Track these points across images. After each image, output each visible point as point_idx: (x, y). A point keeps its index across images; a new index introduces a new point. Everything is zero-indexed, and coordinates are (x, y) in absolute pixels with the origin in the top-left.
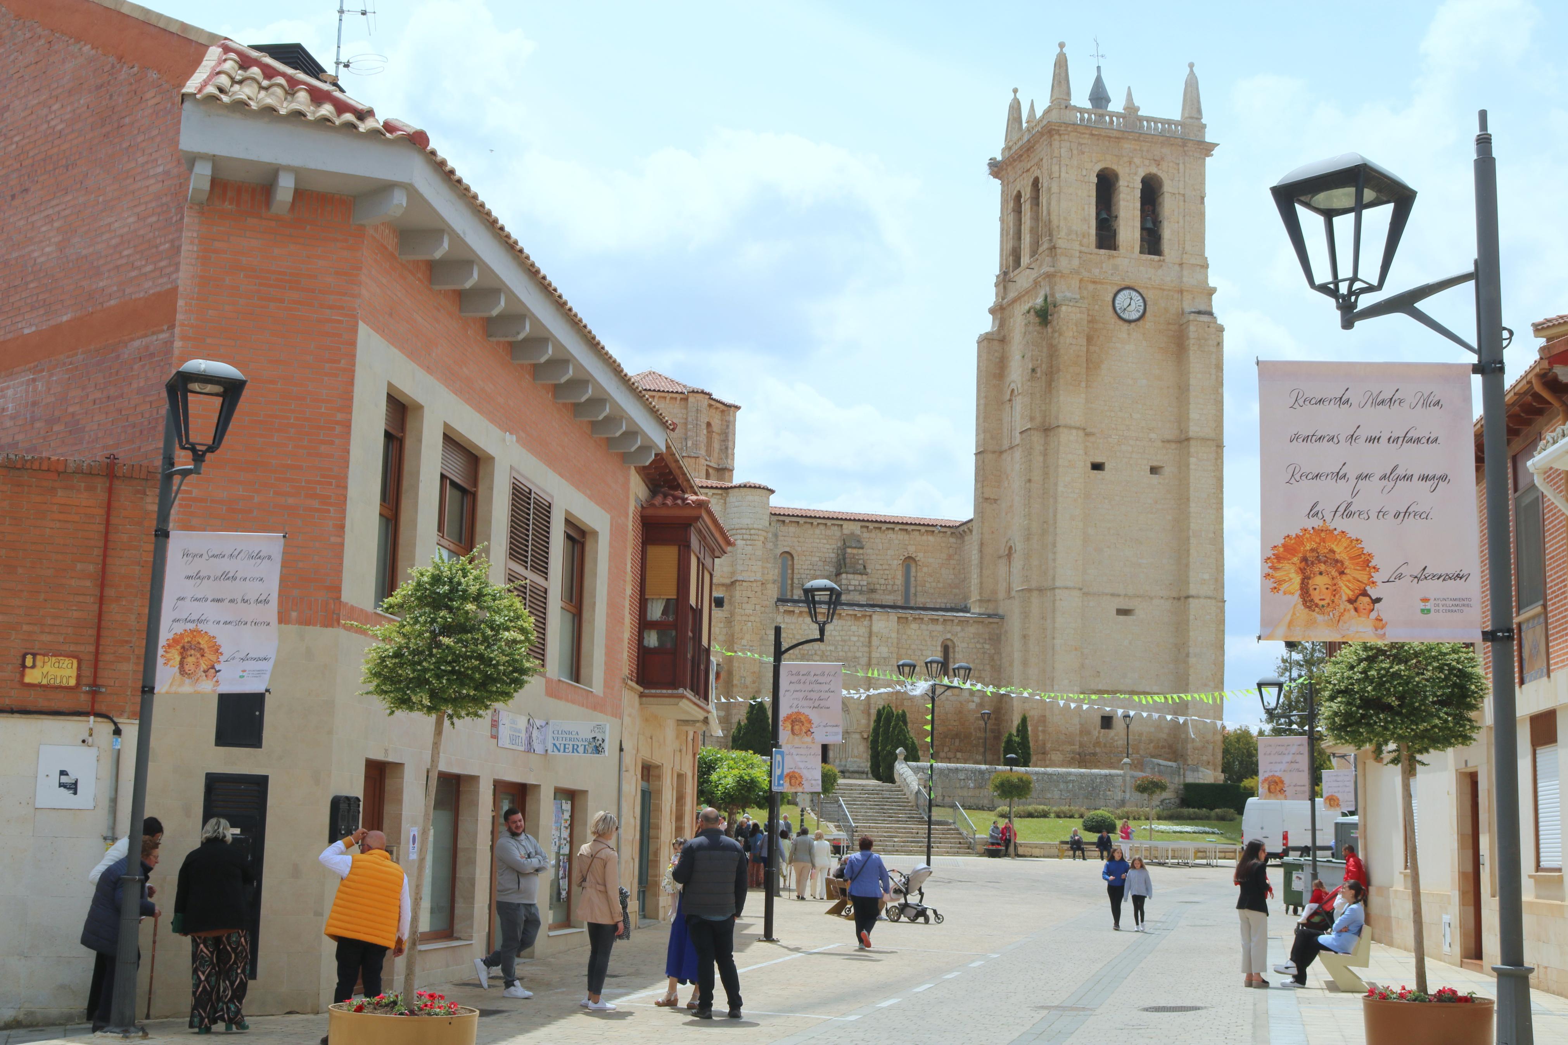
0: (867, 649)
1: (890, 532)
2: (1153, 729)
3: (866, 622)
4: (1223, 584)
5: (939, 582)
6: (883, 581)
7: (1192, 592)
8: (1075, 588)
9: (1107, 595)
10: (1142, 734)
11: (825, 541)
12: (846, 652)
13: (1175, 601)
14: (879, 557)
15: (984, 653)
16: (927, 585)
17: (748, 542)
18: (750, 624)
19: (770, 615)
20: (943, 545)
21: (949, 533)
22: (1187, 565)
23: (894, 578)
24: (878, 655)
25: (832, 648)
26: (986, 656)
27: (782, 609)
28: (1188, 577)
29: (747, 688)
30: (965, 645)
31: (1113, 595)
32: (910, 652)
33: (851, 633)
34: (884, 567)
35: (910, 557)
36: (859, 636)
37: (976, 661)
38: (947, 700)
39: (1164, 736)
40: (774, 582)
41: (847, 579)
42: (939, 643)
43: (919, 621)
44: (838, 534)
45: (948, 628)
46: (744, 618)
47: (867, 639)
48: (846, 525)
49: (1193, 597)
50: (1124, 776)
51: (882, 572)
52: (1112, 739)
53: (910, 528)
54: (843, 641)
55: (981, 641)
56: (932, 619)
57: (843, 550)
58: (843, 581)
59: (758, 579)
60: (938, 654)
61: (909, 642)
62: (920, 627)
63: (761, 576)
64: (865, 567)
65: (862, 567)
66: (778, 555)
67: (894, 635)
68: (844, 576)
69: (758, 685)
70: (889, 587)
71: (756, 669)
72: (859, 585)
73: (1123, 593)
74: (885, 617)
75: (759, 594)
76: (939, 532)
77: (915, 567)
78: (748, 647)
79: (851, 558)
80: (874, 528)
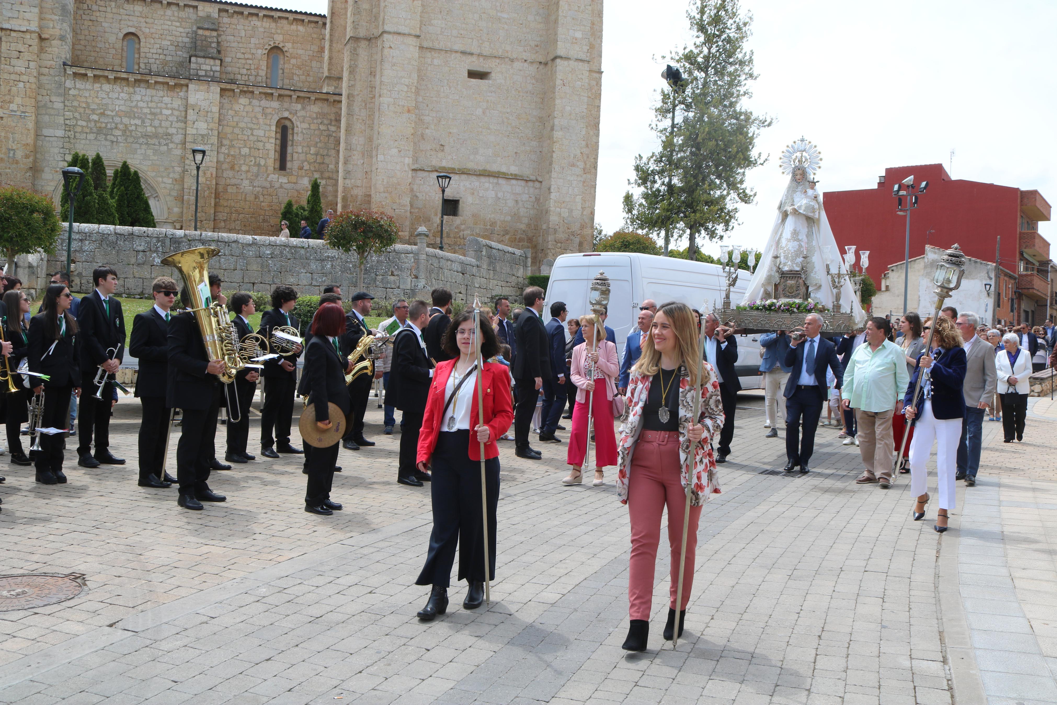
0: (182, 125)
1: (254, 18)
2: (508, 218)
3: (182, 94)
4: (601, 52)
5: (308, 75)
6: (244, 71)
7: (561, 51)
8: (410, 35)
9: (456, 52)
10: (495, 223)
11: (178, 24)
12: (155, 127)
13: (541, 67)
14: (241, 45)
15: (329, 136)
16: (296, 78)
18: (21, 85)
19: (56, 78)
20: (315, 36)
21: (320, 23)
22: (556, 21)
23: (257, 68)
24: (194, 132)
25: (138, 122)
26: (332, 139)
27: (70, 71)
28: (556, 34)
29: (17, 163)
30: (306, 126)
31: (463, 53)
32: (237, 131)
33: (164, 106)
34: (247, 56)
35: (276, 48)
36: (173, 109)
37: (319, 145)
38: (281, 187)
39: (523, 227)
41: (196, 63)
42: (275, 122)
43: (250, 95)
44: (193, 17)
45: (286, 105)
46: (13, 77)
47: (183, 113)
48: (200, 6)
49: (561, 57)
50: (416, 254)
51: (243, 61)
52: (457, 227)
53: (276, 14)
54: (152, 113)
55: (326, 122)
56: (266, 94)
57: (196, 33)
58: (193, 66)
59: (33, 29)
60: (273, 134)
61: (236, 119)
62: (250, 103)
63: (41, 27)
64: (219, 52)
65: (215, 51)
66: (121, 36)
67: (215, 109)
68: (193, 59)
69: (35, 161)
70: (252, 78)
71: (30, 141)
72: (211, 70)
73: (476, 50)
74: (204, 87)
75: (35, 49)
76: (310, 22)
77: (282, 57)
78: (18, 113)
79: (202, 41)
80: (235, 12)
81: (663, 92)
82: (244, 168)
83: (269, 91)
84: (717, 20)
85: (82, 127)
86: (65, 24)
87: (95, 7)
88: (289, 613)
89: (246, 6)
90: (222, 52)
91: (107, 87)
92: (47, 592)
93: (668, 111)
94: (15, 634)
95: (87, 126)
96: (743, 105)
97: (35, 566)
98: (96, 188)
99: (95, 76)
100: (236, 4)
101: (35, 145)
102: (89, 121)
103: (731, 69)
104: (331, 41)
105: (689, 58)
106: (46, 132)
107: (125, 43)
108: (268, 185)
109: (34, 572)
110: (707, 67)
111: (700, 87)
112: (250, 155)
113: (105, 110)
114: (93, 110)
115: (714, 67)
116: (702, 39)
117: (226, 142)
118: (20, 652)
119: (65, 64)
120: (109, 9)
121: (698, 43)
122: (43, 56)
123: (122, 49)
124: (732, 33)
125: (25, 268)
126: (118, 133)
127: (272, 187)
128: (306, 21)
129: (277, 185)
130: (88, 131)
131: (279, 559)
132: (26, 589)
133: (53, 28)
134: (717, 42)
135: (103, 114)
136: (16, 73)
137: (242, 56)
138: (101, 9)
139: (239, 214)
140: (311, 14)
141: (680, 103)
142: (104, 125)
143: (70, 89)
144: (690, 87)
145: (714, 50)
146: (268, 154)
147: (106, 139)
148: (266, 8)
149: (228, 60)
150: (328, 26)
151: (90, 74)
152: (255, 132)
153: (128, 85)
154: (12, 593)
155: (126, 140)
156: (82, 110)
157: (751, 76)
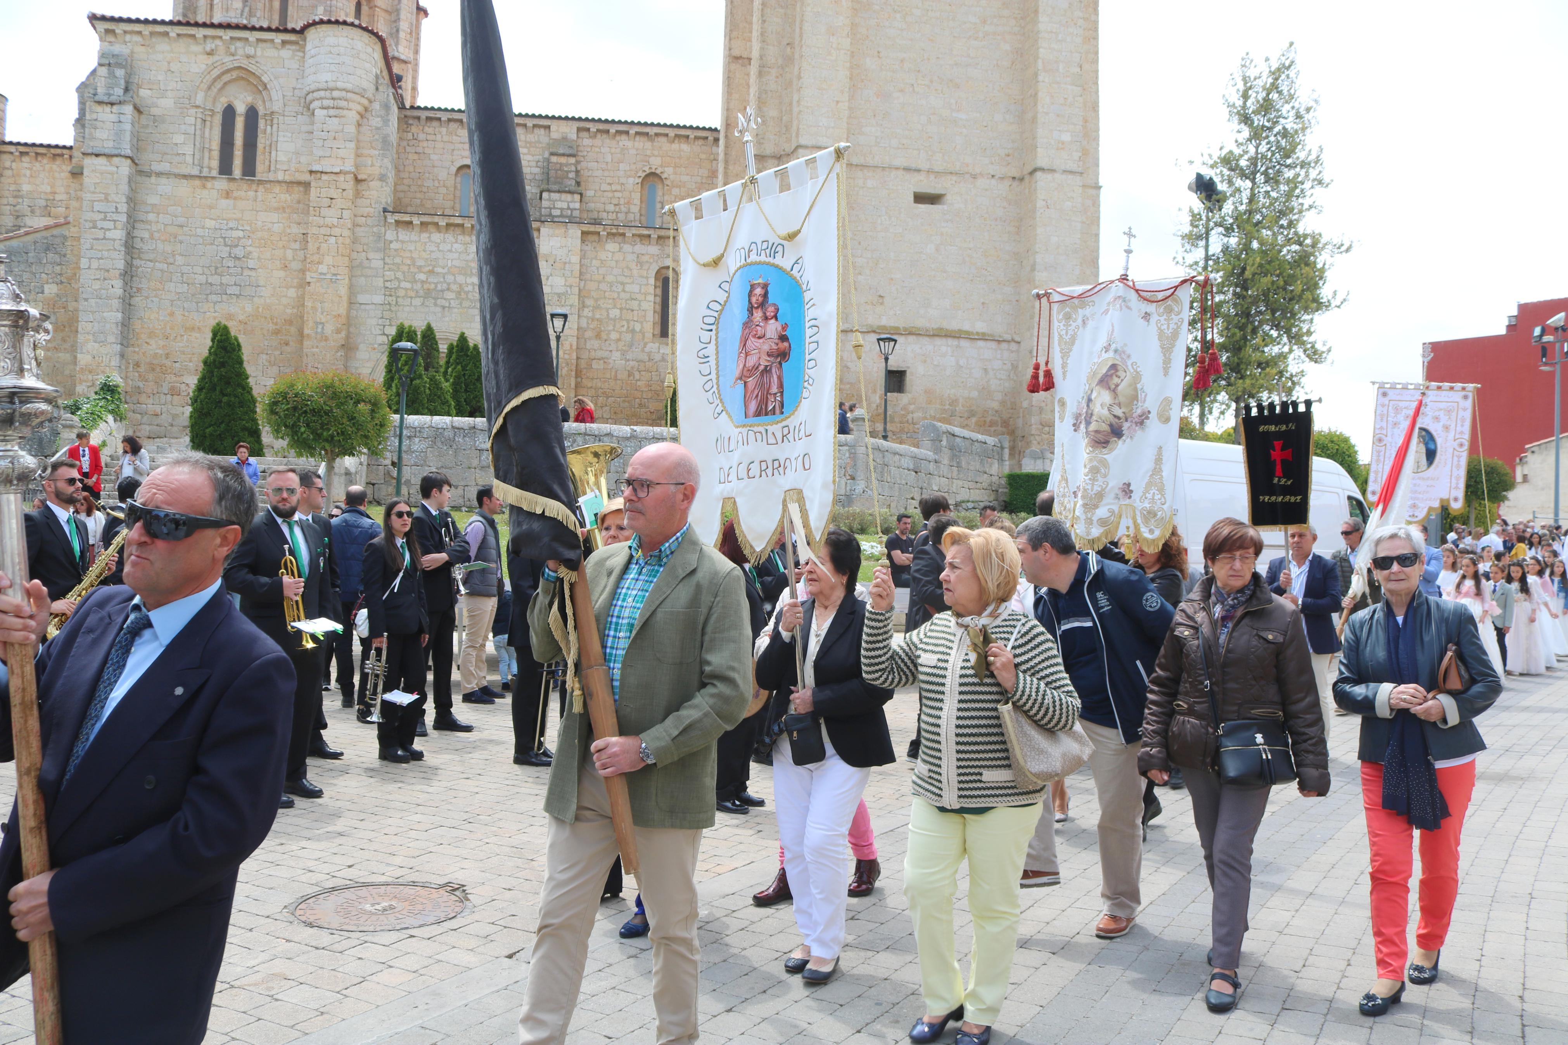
1: (624, 137)
2: (975, 394)
4: (1098, 159)
6: (611, 208)
7: (1041, 162)
9: (897, 169)
10: (956, 400)
13: (1016, 183)
14: (606, 173)
17: (332, 112)
18: (332, 240)
19: (375, 229)
20: (703, 156)
21: (711, 138)
22: (1034, 120)
23: (628, 203)
27: (391, 219)
28: (1034, 138)
29: (326, 339)
31: (907, 169)
32: (603, 286)
34: (614, 188)
35: (653, 175)
38: (663, 359)
39: (995, 405)
40: (382, 178)
41: (549, 200)
42: (653, 274)
43: (620, 239)
45: (667, 250)
46: (323, 231)
48: (554, 125)
49: (1042, 169)
50: (852, 447)
51: (610, 195)
52: (906, 408)
53: (652, 131)
56: (641, 236)
57: (548, 160)
58: (545, 203)
59: (347, 169)
60: (651, 289)
61: (602, 271)
62: (621, 248)
63: (357, 166)
64: (578, 184)
65: (573, 182)
66: (454, 170)
67: (575, 259)
68: (545, 195)
69: (348, 337)
70: (621, 216)
71: (343, 311)
72: (569, 208)
73: (924, 166)
74: (560, 230)
75: (350, 193)
76: (696, 138)
77: (660, 186)
78: (329, 276)
79: (557, 170)
80: (598, 131)
81: (1191, 211)
82: (614, 336)
83: (645, 232)
84: (1266, 106)
85: (406, 289)
86: (386, 160)
87: (422, 136)
88: (745, 945)
89: (613, 122)
90: (582, 184)
91: (437, 237)
92: (420, 907)
93: (1199, 237)
94: (390, 963)
95: (412, 289)
96: (1307, 225)
97: (399, 872)
98: (426, 369)
99: (422, 223)
100: (600, 120)
101: (348, 317)
102: (415, 281)
103: (1289, 174)
104: (726, 162)
105: (1228, 161)
106: (361, 298)
107: (459, 179)
108: (646, 358)
109: (400, 880)
110: (1254, 173)
111: (1245, 201)
112: (621, 319)
113: (434, 267)
114: (420, 267)
115: (1265, 173)
116: (1246, 132)
117: (589, 302)
118: (401, 987)
119: (385, 211)
120: (439, 137)
121: (1240, 140)
122: (359, 201)
123: (455, 187)
124: (1290, 124)
125: (340, 475)
126: (450, 295)
127: (650, 360)
128: (692, 136)
129: (657, 357)
130: (413, 294)
131: (719, 869)
132: (393, 903)
133: (372, 165)
134: (1267, 137)
135: (431, 272)
136: (327, 226)
137: (608, 188)
138: (429, 137)
139: (608, 397)
140: (698, 128)
141: (1216, 224)
142: (433, 286)
143: (391, 242)
144: (1230, 201)
145: (1263, 148)
146: (645, 316)
147: (436, 305)
148: (639, 123)
149: (589, 193)
150: (722, 142)
151: (416, 221)
152: (628, 288)
153: (463, 233)
154: (377, 907)
155: (461, 304)
156: (406, 268)
157: (1320, 182)
